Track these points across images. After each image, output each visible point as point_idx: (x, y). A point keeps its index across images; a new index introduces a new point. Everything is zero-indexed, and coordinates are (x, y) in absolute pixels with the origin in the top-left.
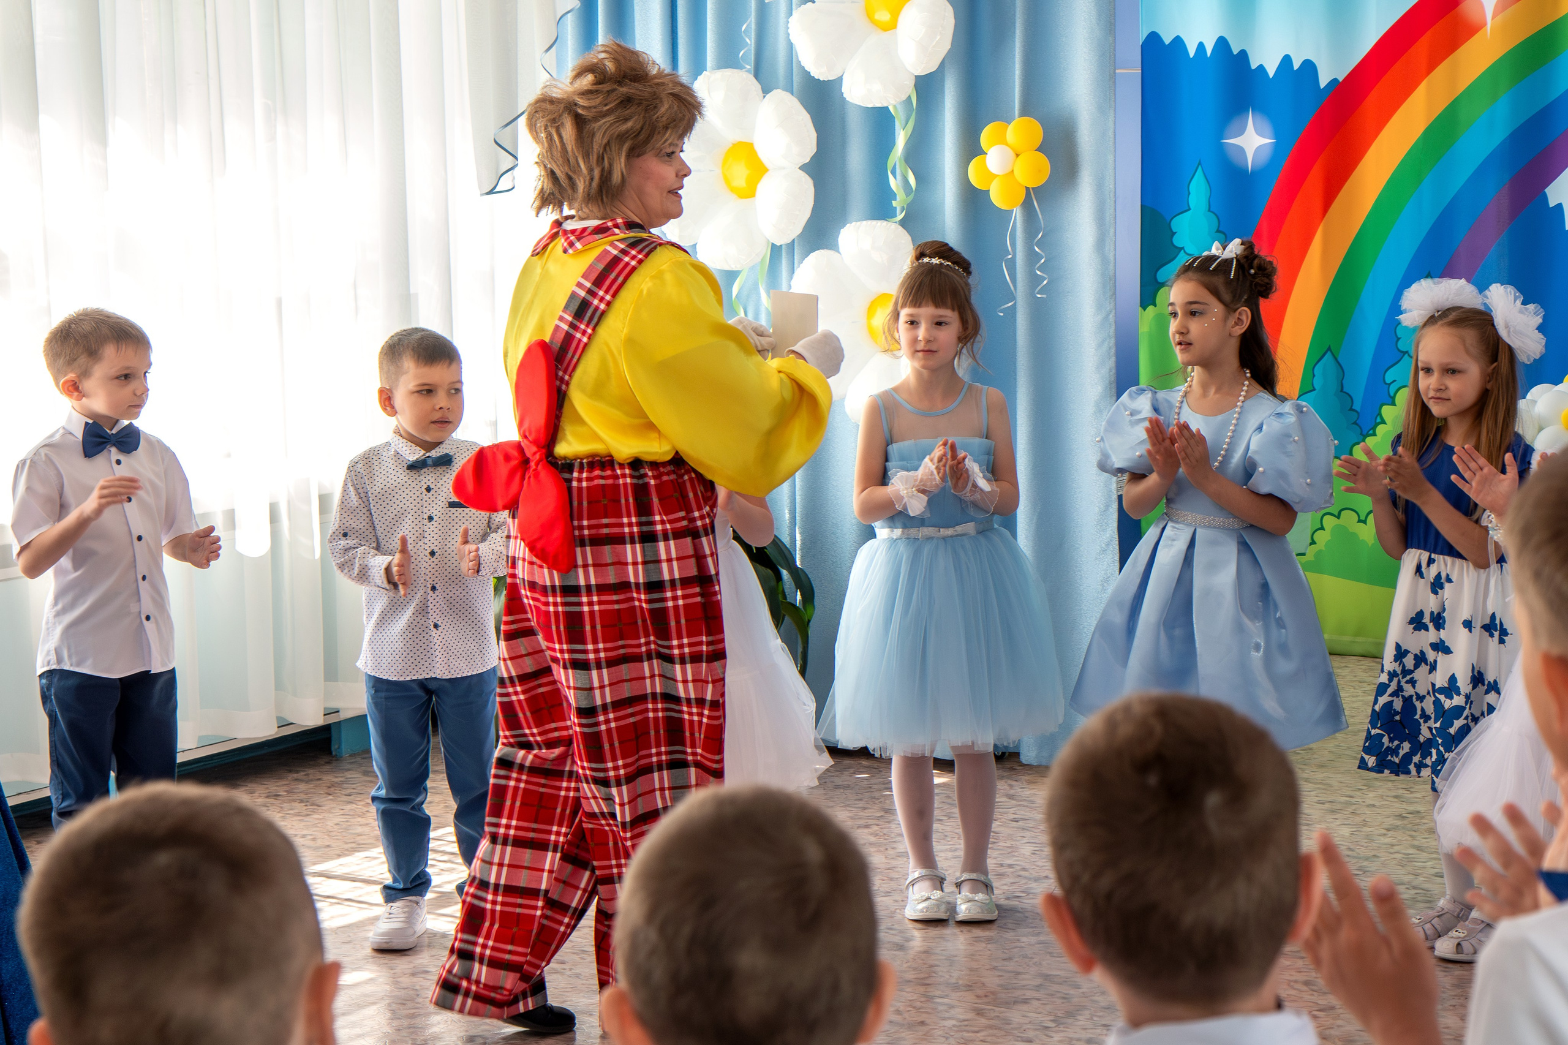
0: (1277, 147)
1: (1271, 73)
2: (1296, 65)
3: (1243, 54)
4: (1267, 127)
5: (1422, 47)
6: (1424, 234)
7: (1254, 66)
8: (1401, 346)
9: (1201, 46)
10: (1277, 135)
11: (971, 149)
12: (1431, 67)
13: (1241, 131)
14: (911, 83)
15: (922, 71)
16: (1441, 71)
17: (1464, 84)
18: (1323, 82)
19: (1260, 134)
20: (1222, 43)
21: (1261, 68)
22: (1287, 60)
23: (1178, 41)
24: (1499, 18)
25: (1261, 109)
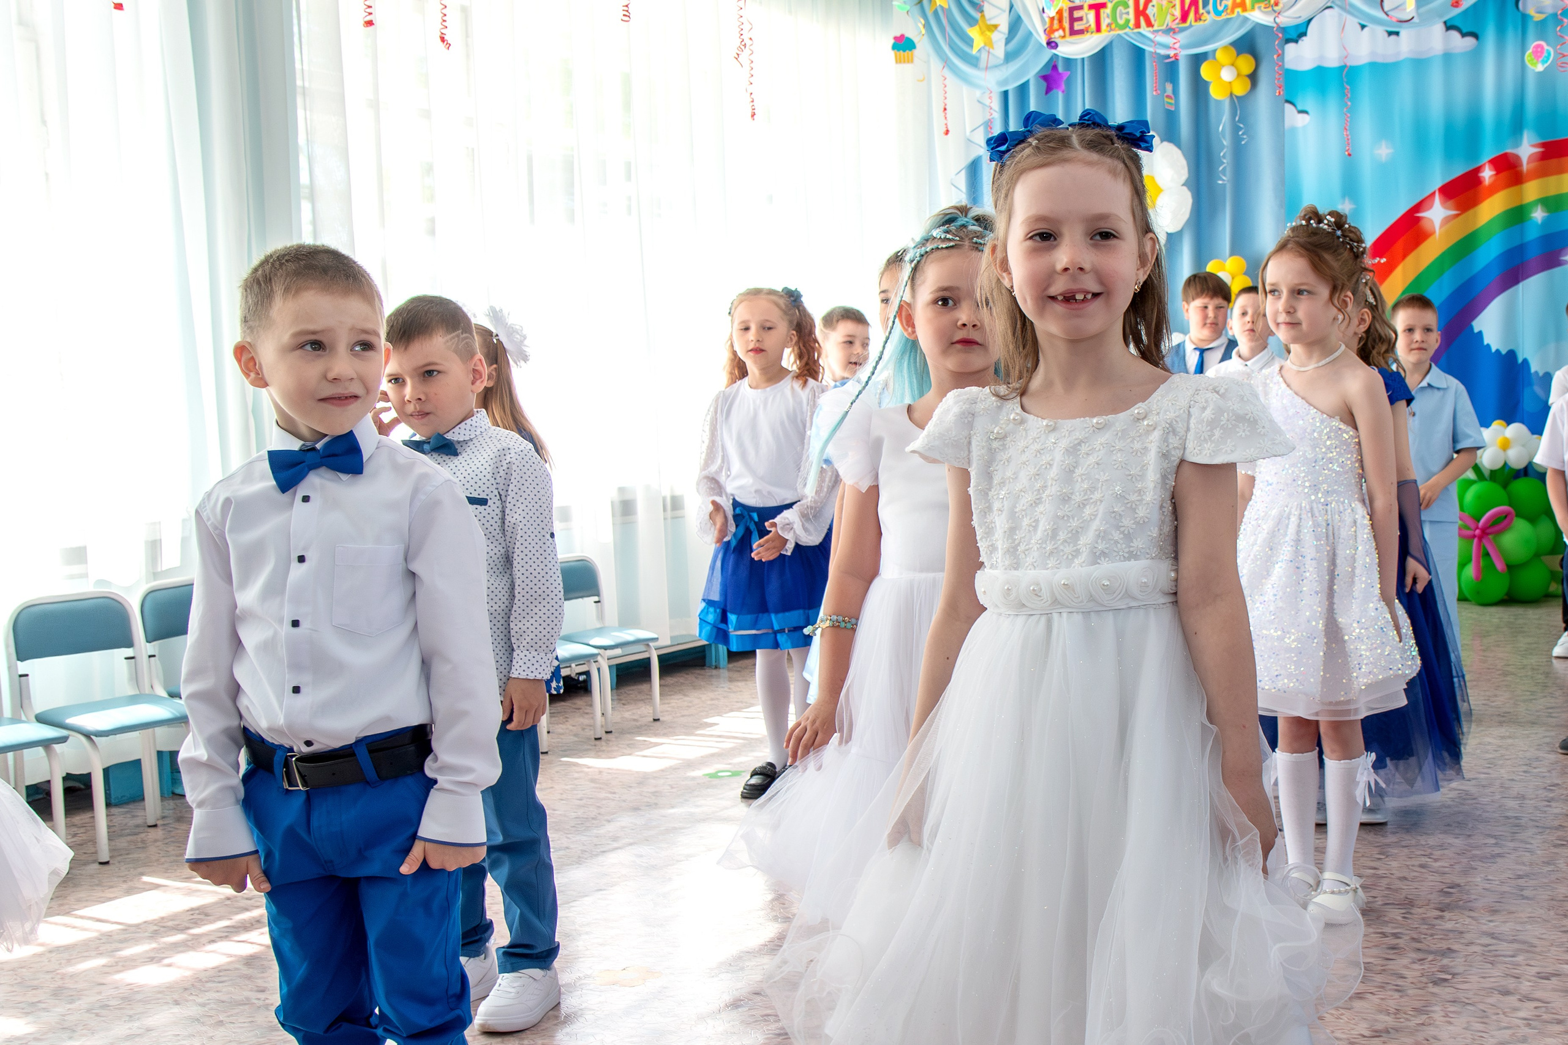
12: (1405, 256)
16: (1410, 259)
17: (1423, 265)
24: (1443, 228)
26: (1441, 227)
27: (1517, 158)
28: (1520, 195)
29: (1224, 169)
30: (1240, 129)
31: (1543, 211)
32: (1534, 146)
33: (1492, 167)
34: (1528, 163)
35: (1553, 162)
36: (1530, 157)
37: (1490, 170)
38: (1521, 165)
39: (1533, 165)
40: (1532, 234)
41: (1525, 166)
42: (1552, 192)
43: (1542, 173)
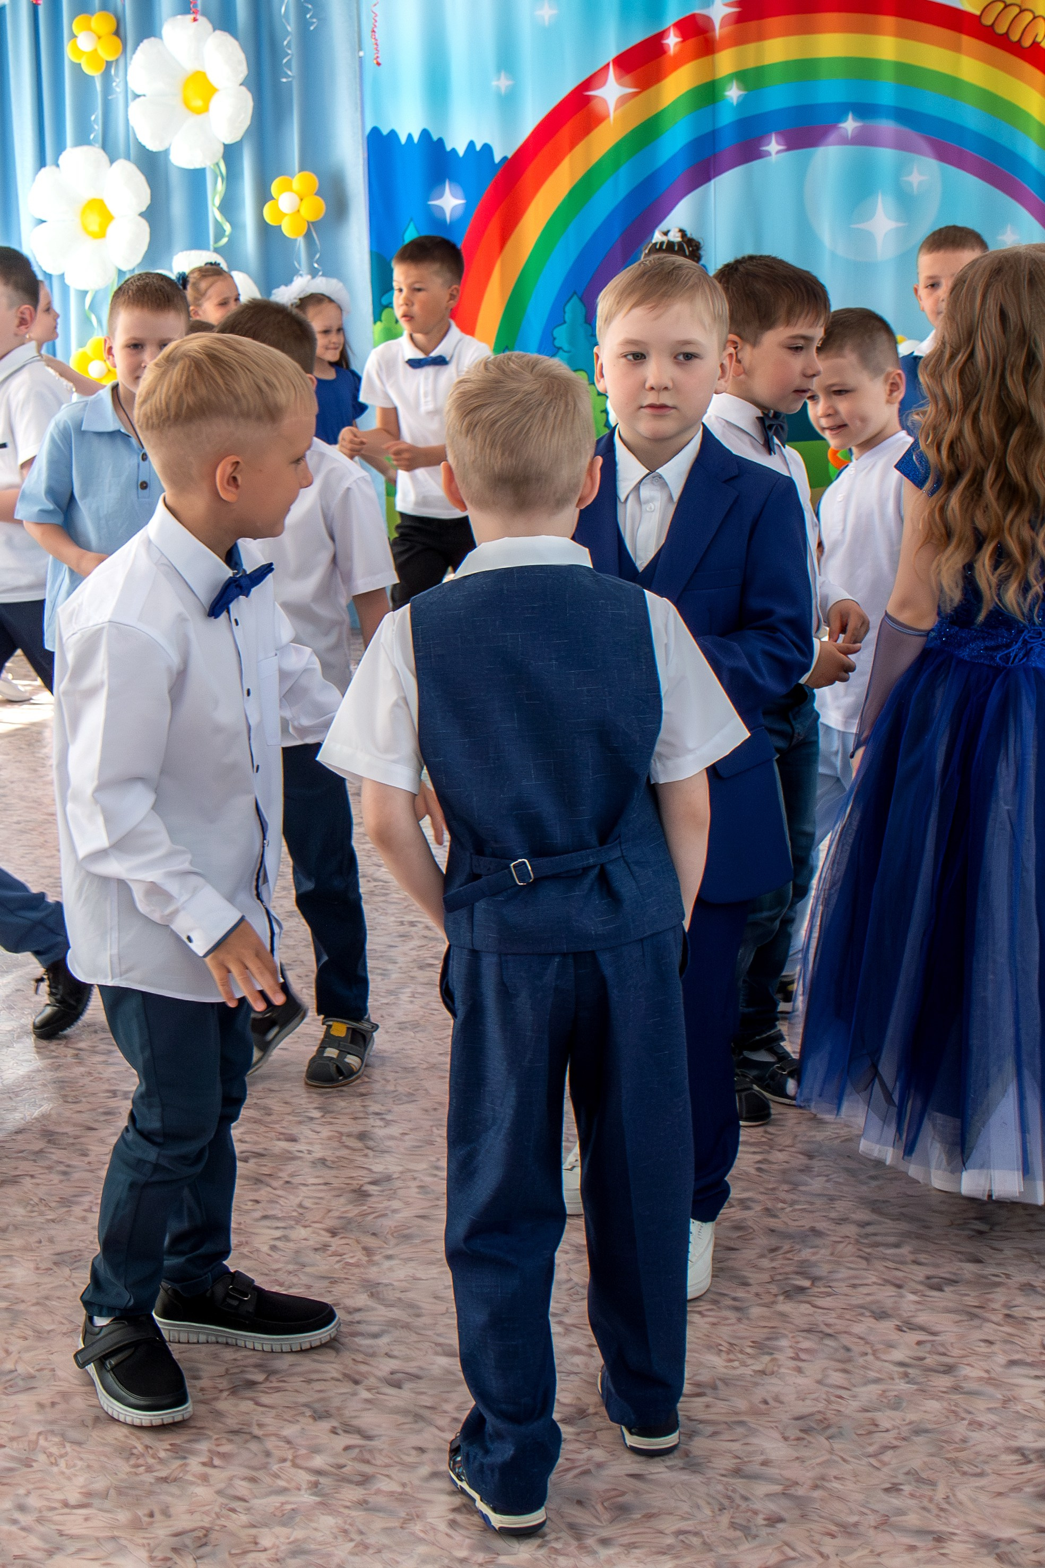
0: (467, 206)
1: (461, 153)
2: (478, 148)
3: (440, 141)
4: (460, 192)
5: (565, 132)
6: (570, 264)
7: (448, 148)
8: (557, 343)
9: (410, 136)
10: (466, 197)
11: (263, 196)
12: (573, 145)
13: (441, 196)
14: (221, 149)
15: (228, 141)
16: (579, 149)
17: (595, 158)
18: (497, 159)
19: (455, 197)
20: (425, 134)
21: (454, 150)
22: (471, 144)
23: (393, 133)
24: (619, 111)
25: (454, 180)
26: (616, 109)
27: (708, 19)
28: (713, 67)
29: (289, 61)
30: (308, 10)
31: (739, 88)
32: (727, 5)
33: (678, 33)
34: (721, 27)
35: (753, 24)
36: (724, 20)
37: (676, 36)
38: (713, 29)
39: (727, 29)
40: (726, 118)
41: (718, 32)
42: (751, 64)
43: (739, 40)
